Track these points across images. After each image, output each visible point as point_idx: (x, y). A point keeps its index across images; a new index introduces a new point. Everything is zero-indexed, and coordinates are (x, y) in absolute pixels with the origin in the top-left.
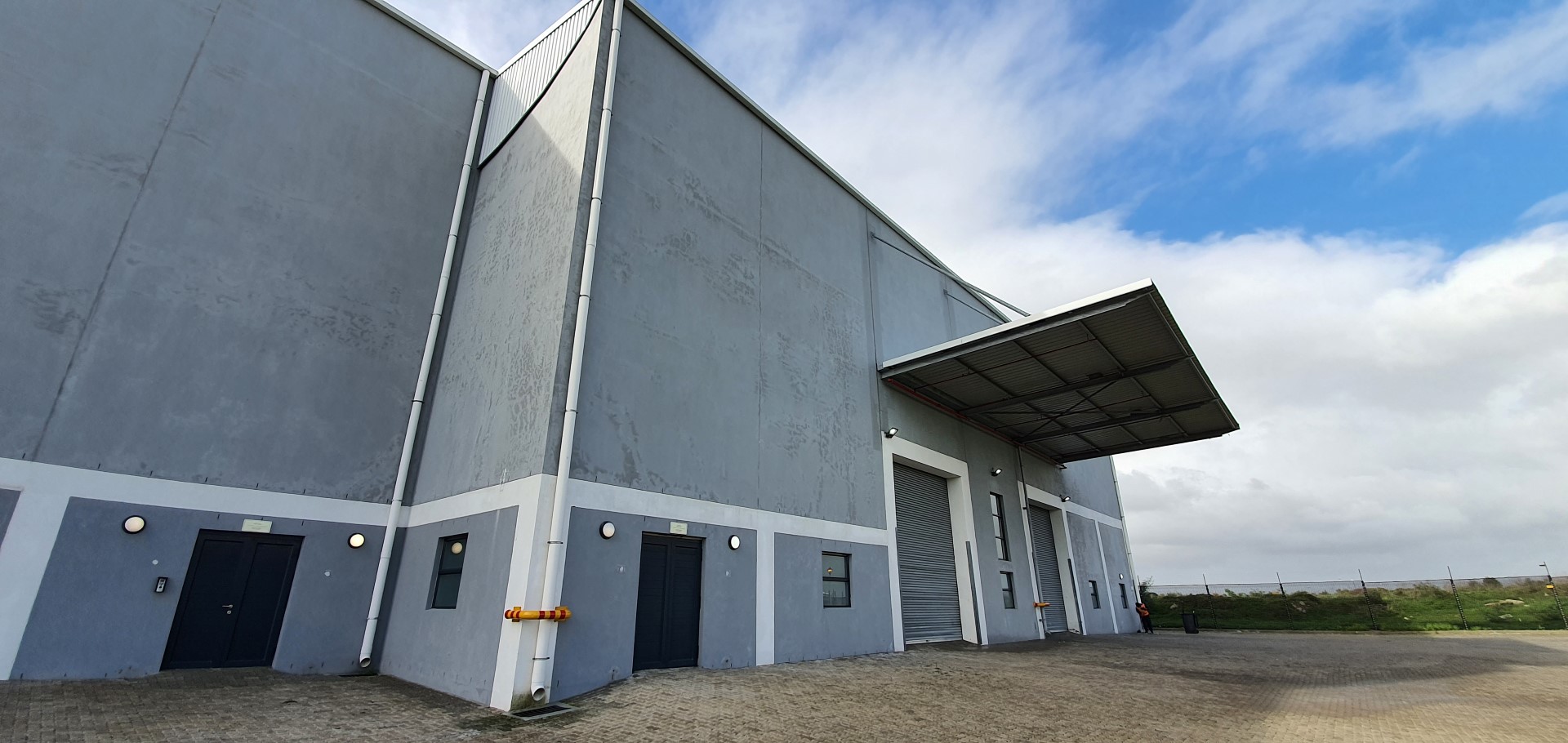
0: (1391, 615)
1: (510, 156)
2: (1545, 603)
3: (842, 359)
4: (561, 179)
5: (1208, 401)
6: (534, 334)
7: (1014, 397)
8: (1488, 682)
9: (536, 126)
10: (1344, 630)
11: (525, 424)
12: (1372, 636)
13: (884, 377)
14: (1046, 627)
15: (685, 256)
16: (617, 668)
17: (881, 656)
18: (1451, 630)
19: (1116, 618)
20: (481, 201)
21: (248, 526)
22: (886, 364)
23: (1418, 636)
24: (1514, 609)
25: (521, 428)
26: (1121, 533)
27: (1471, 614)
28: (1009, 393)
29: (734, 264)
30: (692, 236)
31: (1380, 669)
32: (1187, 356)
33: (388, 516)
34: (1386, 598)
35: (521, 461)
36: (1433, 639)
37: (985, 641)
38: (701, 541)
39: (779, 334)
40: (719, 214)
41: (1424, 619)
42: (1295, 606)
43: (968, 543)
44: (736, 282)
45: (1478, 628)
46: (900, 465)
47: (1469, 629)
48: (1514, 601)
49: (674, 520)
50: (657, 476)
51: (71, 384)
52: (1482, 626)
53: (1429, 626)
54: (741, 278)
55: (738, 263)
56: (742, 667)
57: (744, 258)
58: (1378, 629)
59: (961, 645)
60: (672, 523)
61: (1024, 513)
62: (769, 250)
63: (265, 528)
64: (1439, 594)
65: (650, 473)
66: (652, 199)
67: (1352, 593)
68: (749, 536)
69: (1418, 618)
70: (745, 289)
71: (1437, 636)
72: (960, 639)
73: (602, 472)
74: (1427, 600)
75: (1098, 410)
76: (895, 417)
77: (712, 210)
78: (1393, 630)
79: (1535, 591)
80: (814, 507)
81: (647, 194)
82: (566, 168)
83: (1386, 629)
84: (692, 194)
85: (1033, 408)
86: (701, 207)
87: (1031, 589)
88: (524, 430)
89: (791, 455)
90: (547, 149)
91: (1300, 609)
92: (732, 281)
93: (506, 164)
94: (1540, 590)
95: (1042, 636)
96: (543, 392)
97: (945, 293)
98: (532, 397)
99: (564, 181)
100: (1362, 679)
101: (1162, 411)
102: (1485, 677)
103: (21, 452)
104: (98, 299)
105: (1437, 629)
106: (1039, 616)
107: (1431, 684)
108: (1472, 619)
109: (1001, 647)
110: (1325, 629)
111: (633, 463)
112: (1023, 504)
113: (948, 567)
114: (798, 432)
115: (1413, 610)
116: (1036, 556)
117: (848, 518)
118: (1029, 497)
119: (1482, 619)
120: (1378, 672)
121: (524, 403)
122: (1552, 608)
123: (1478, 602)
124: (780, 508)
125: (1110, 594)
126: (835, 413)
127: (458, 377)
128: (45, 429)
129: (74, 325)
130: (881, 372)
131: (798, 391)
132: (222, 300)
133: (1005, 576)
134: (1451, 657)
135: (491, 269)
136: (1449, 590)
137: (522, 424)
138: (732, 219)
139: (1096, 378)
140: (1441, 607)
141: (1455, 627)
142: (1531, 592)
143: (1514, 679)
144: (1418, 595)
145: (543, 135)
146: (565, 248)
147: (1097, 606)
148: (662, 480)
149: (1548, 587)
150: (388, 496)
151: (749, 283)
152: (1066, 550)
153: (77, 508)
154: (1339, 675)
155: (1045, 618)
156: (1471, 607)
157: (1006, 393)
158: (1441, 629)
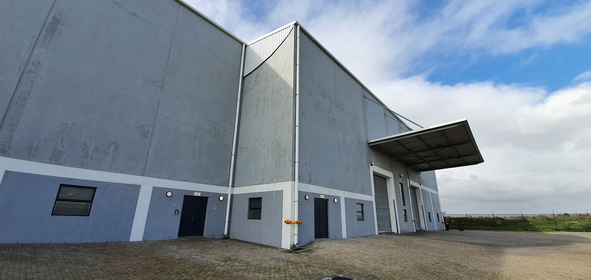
0: (531, 225)
1: (257, 75)
2: (586, 223)
3: (358, 140)
4: (284, 87)
5: (476, 153)
6: (280, 137)
7: (410, 151)
8: (567, 247)
9: (268, 66)
10: (515, 230)
11: (281, 165)
12: (525, 233)
13: (370, 145)
14: (416, 228)
15: (319, 110)
16: (311, 238)
17: (372, 236)
18: (552, 231)
19: (436, 226)
20: (247, 89)
21: (196, 194)
22: (371, 141)
23: (542, 233)
24: (575, 225)
25: (280, 167)
26: (437, 196)
27: (560, 226)
28: (409, 150)
29: (330, 111)
30: (320, 103)
31: (532, 243)
32: (472, 140)
33: (229, 191)
34: (529, 220)
35: (282, 177)
36: (547, 234)
37: (399, 232)
38: (327, 200)
39: (342, 133)
40: (325, 95)
41: (543, 227)
42: (497, 222)
43: (394, 200)
44: (331, 117)
45: (562, 231)
46: (376, 175)
47: (559, 231)
48: (575, 222)
49: (322, 194)
50: (316, 181)
51: (150, 153)
52: (564, 230)
53: (545, 230)
54: (332, 116)
55: (331, 111)
56: (339, 239)
57: (333, 109)
58: (527, 231)
59: (392, 233)
60: (321, 195)
61: (409, 189)
62: (339, 105)
63: (199, 194)
64: (549, 219)
65: (315, 180)
66: (310, 92)
67: (516, 218)
68: (339, 198)
69: (541, 227)
70: (333, 119)
71: (548, 233)
72: (391, 231)
73: (304, 180)
74: (544, 221)
75: (438, 156)
76: (373, 158)
77: (324, 94)
78: (532, 231)
79: (583, 218)
80: (354, 189)
81: (308, 91)
82: (285, 84)
83: (530, 230)
84: (319, 89)
85: (416, 155)
86: (321, 93)
87: (411, 215)
88: (281, 167)
89: (347, 172)
90: (275, 75)
91: (499, 223)
92: (330, 117)
93: (256, 78)
94: (584, 218)
95: (415, 231)
96: (288, 156)
97: (385, 114)
98: (283, 157)
99: (285, 88)
100: (526, 246)
101: (459, 157)
102: (566, 246)
103: (140, 174)
104: (154, 127)
105: (548, 231)
106: (414, 225)
107: (549, 248)
108: (560, 228)
109: (404, 234)
110: (508, 230)
111: (311, 177)
112: (409, 187)
113: (387, 208)
114: (349, 165)
115: (539, 224)
116: (413, 204)
117: (362, 192)
118: (411, 184)
119: (563, 228)
120: (531, 244)
121: (279, 159)
122: (588, 224)
123: (562, 222)
124: (345, 190)
125: (434, 217)
126: (357, 158)
127: (247, 148)
128: (145, 167)
129: (149, 135)
130: (369, 144)
131: (348, 152)
132: (184, 125)
133: (404, 211)
134: (555, 240)
135: (256, 113)
136: (552, 217)
137: (280, 165)
138: (329, 96)
139: (440, 146)
140: (549, 223)
141: (554, 230)
142: (581, 219)
143: (576, 247)
144: (540, 219)
145: (273, 70)
146: (290, 111)
147: (430, 221)
148: (317, 182)
149: (587, 217)
150: (228, 185)
151: (334, 117)
152: (421, 202)
153: (155, 190)
154: (519, 244)
155: (416, 225)
156: (560, 224)
157: (408, 150)
158: (549, 231)
